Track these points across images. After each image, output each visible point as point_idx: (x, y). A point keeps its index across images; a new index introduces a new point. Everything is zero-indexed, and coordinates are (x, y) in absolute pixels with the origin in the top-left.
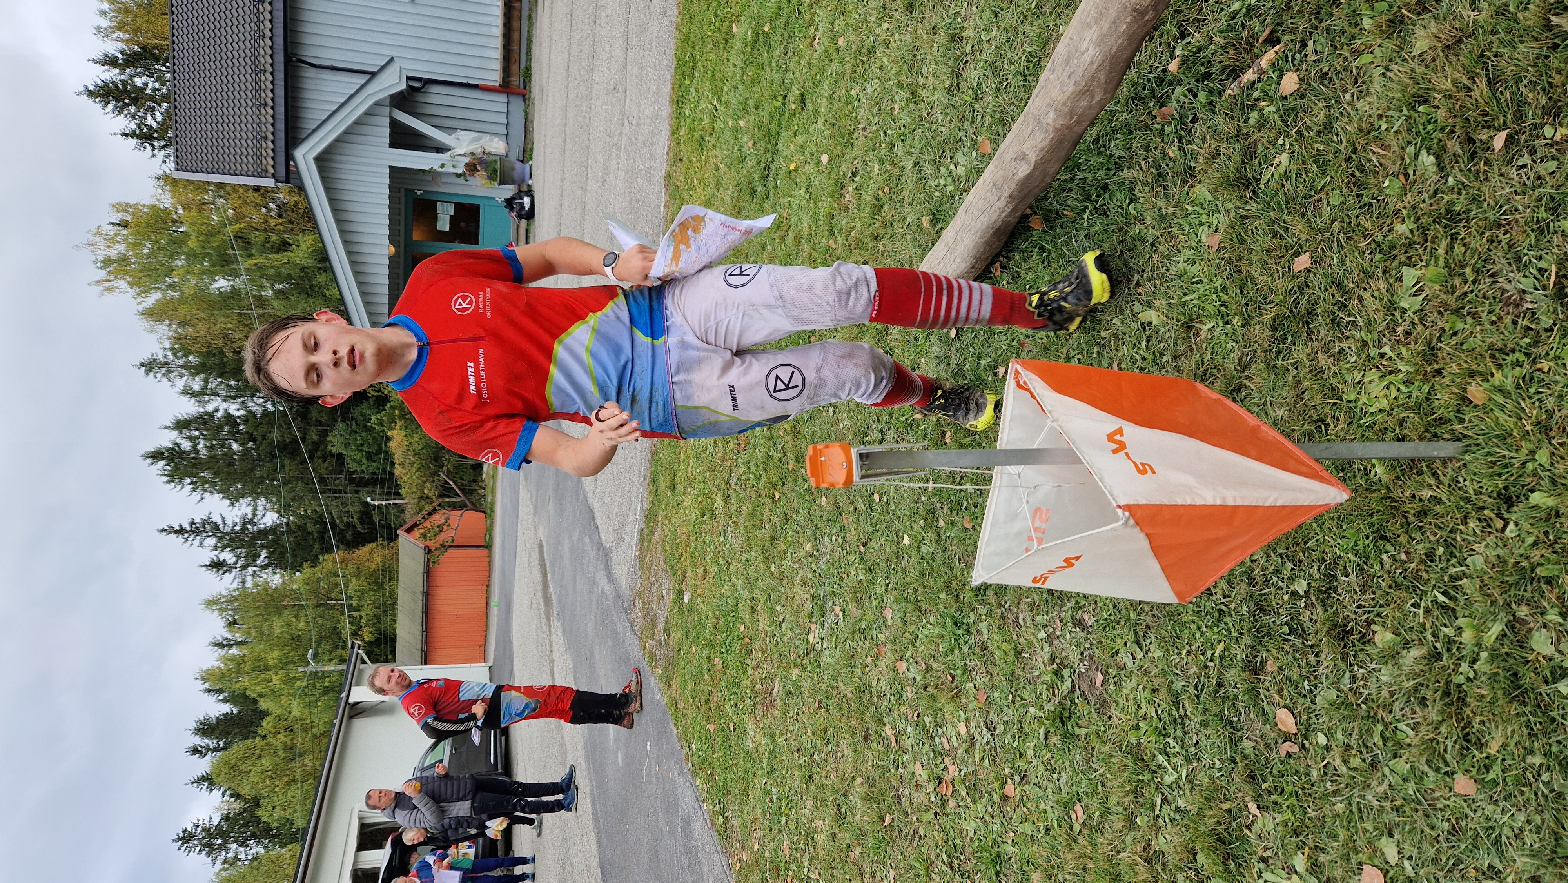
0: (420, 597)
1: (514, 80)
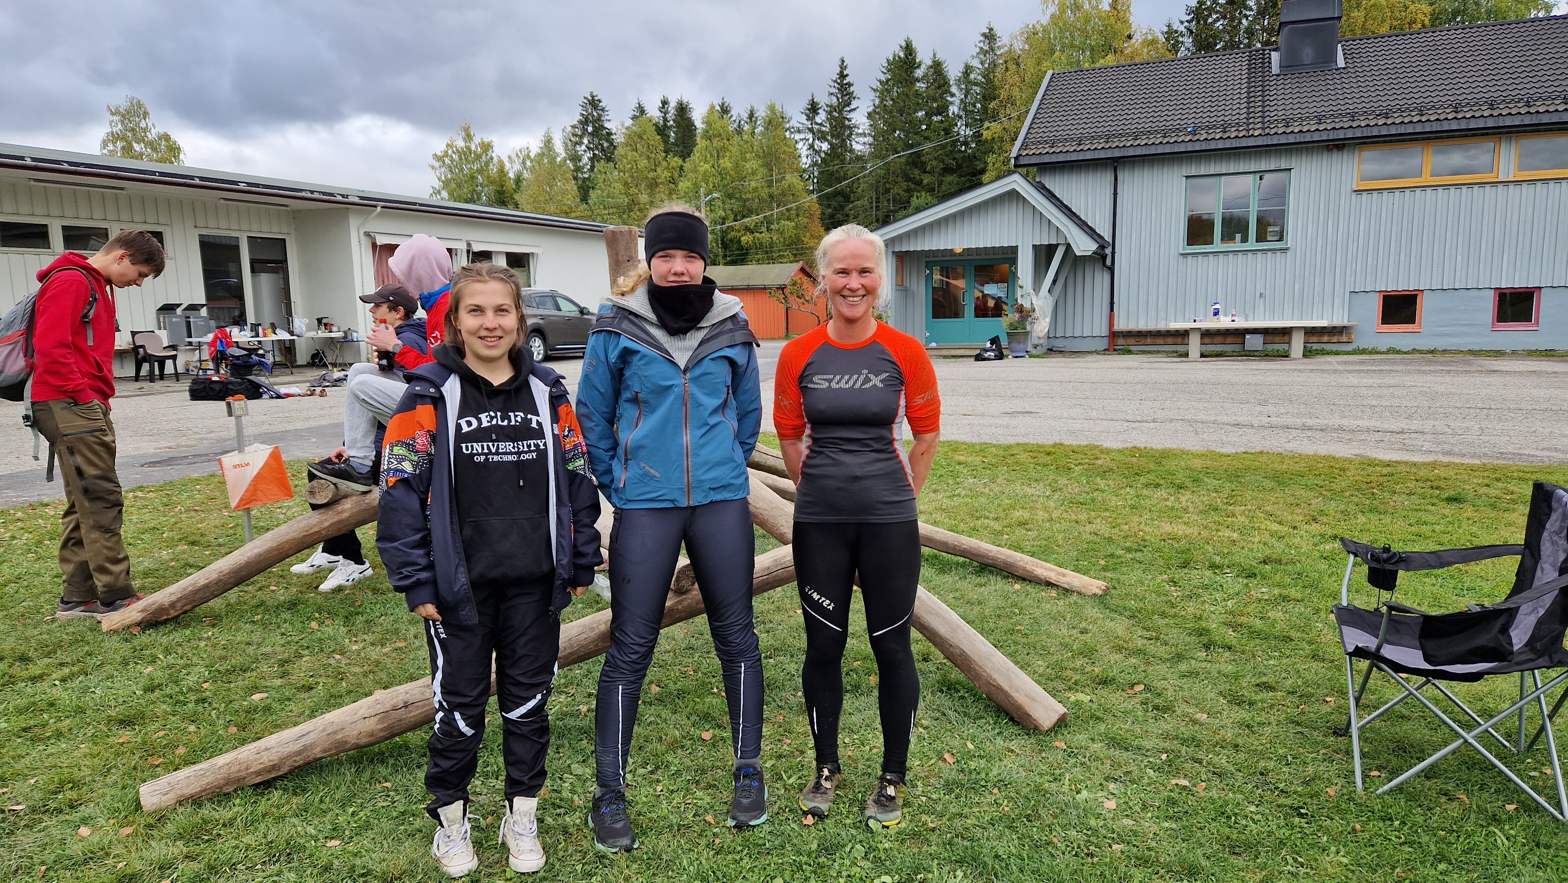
1: (1121, 341)
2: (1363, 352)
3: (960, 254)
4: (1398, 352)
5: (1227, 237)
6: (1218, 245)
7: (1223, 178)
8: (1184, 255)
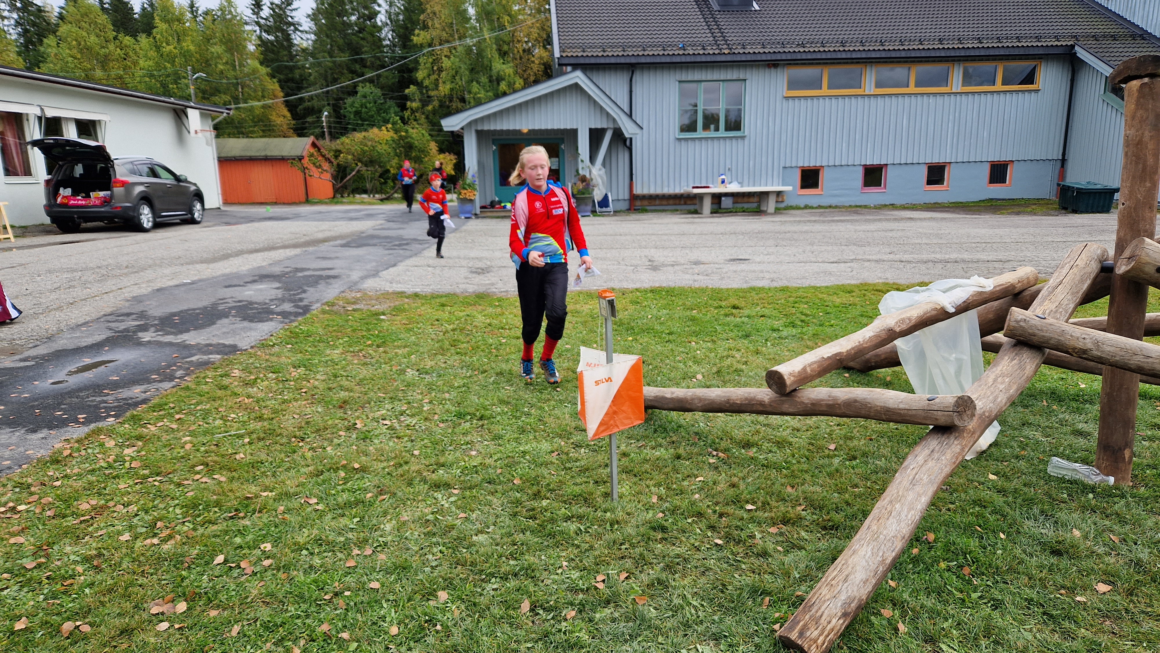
0: (263, 154)
1: (639, 203)
2: (791, 208)
3: (527, 134)
4: (812, 208)
5: (706, 127)
6: (700, 133)
7: (703, 83)
8: (679, 140)
